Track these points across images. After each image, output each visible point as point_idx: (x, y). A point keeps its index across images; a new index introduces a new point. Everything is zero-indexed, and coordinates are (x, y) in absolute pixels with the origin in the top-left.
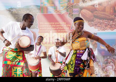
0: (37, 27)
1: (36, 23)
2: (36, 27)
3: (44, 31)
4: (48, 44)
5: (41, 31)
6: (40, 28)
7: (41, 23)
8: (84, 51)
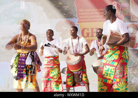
0: (76, 16)
1: (74, 10)
2: (74, 15)
3: (85, 20)
4: (91, 37)
5: (81, 20)
6: (80, 17)
7: (80, 10)
8: (26, 55)
